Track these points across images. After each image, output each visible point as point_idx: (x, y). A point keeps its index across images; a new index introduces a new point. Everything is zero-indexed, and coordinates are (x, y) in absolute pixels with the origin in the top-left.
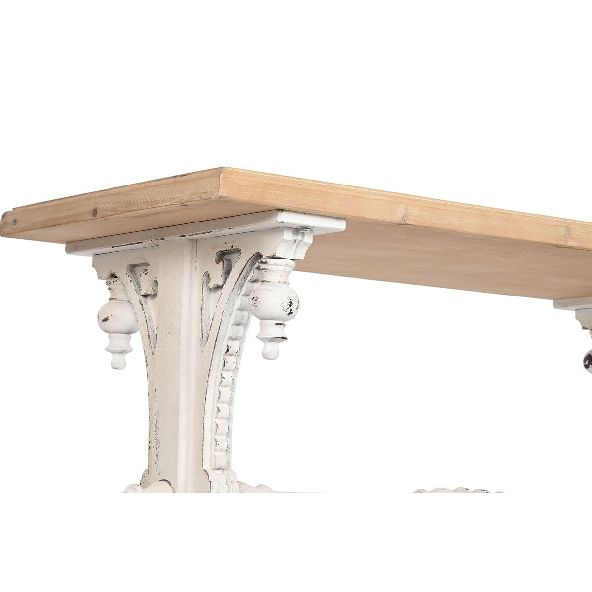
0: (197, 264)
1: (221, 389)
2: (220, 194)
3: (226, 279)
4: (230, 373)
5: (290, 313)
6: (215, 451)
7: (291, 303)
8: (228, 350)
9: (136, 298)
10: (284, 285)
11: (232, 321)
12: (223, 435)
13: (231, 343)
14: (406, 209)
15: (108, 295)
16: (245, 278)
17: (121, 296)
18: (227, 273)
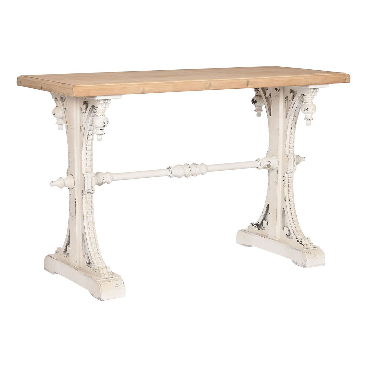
0: (78, 103)
1: (87, 146)
2: (73, 96)
3: (86, 111)
4: (90, 141)
5: (104, 126)
6: (86, 167)
7: (104, 123)
8: (88, 134)
9: (63, 109)
10: (102, 116)
11: (89, 125)
12: (89, 161)
13: (89, 132)
14: (144, 88)
15: (56, 105)
16: (91, 112)
17: (59, 105)
18: (86, 108)
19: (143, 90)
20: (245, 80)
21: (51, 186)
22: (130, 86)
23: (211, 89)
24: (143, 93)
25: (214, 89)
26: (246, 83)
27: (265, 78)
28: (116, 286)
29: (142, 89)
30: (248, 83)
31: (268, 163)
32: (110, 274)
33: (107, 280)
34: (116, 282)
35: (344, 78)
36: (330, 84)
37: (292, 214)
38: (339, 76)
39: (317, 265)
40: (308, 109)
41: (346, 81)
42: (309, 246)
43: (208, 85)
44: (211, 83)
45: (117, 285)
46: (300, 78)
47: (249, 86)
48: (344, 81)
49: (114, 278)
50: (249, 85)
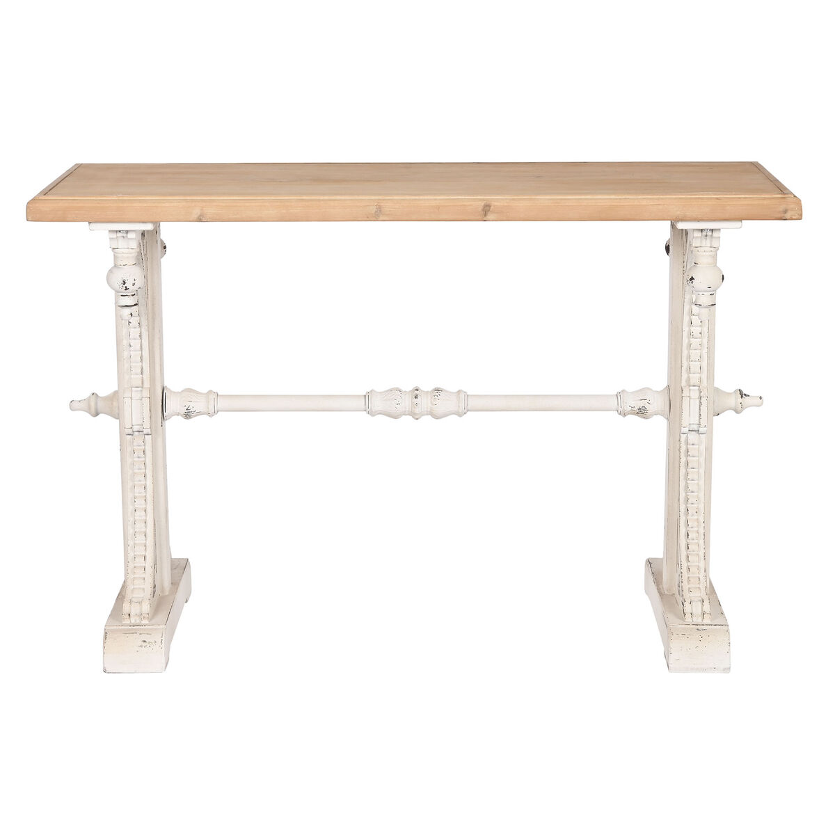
1: (130, 330)
4: (136, 318)
5: (127, 289)
6: (131, 374)
7: (124, 282)
10: (123, 267)
12: (137, 363)
14: (202, 210)
19: (199, 214)
20: (480, 202)
21: (72, 410)
22: (167, 205)
23: (381, 218)
24: (199, 220)
25: (391, 218)
26: (480, 209)
27: (538, 200)
28: (141, 646)
29: (196, 212)
30: (488, 208)
31: (641, 404)
32: (144, 617)
33: (129, 630)
34: (144, 637)
35: (782, 208)
36: (743, 221)
37: (688, 535)
38: (765, 202)
39: (704, 670)
40: (692, 279)
41: (788, 215)
42: (699, 620)
43: (373, 209)
44: (382, 204)
45: (145, 644)
46: (644, 203)
47: (490, 216)
48: (779, 216)
49: (149, 627)
50: (489, 214)
